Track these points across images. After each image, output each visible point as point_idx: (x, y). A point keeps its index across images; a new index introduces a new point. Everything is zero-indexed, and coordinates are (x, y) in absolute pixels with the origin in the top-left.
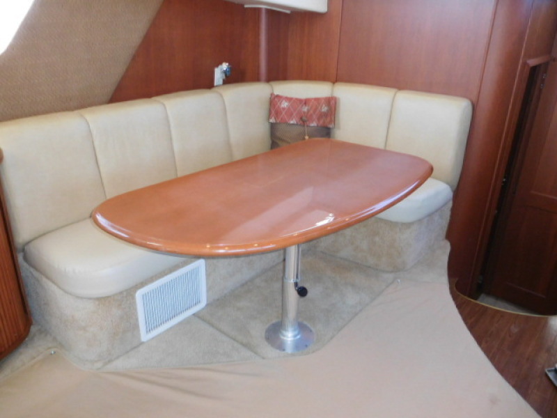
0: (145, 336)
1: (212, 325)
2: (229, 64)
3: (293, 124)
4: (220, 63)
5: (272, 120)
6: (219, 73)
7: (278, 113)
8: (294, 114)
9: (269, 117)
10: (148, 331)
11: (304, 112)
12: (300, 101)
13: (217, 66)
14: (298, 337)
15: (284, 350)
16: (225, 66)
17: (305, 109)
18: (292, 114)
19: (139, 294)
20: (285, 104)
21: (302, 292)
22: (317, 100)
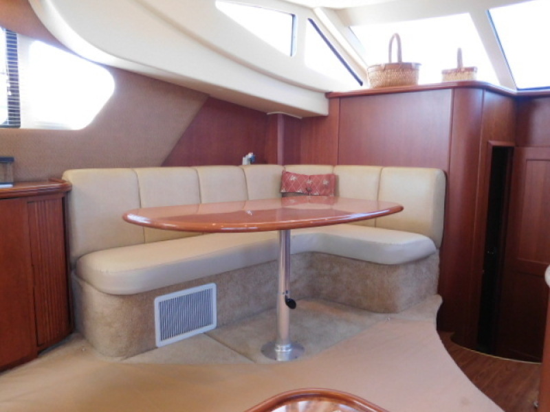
0: (159, 343)
1: (218, 341)
2: (254, 154)
3: (299, 193)
4: (247, 154)
5: (283, 191)
6: (245, 160)
7: (287, 185)
8: (301, 185)
9: (281, 189)
10: (162, 339)
11: (309, 185)
12: (306, 176)
13: (245, 156)
14: (290, 350)
15: (276, 359)
16: (250, 155)
17: (309, 182)
18: (299, 185)
19: (157, 301)
20: (293, 178)
21: (291, 304)
22: (320, 176)
